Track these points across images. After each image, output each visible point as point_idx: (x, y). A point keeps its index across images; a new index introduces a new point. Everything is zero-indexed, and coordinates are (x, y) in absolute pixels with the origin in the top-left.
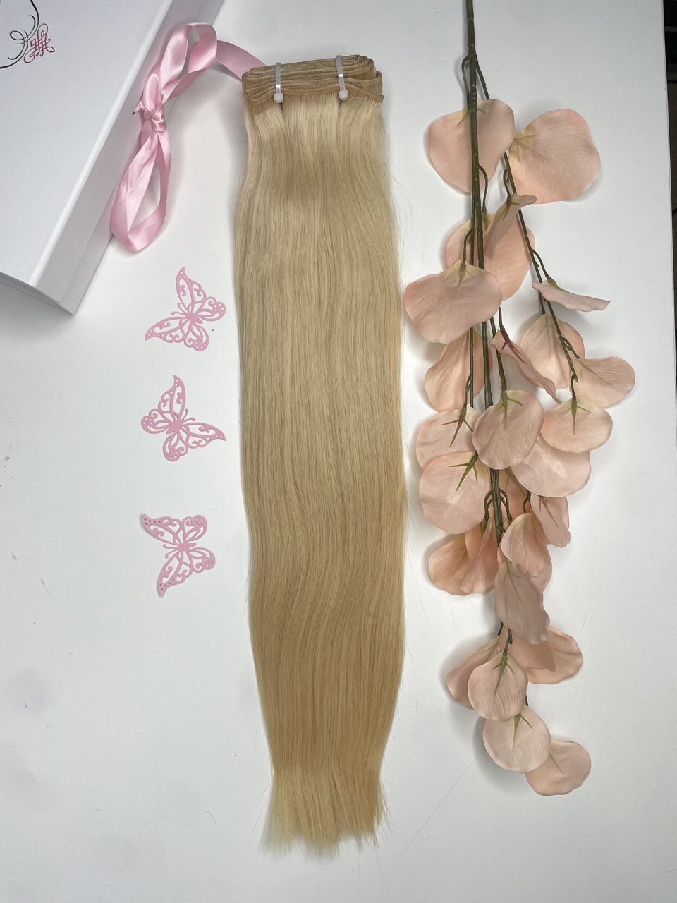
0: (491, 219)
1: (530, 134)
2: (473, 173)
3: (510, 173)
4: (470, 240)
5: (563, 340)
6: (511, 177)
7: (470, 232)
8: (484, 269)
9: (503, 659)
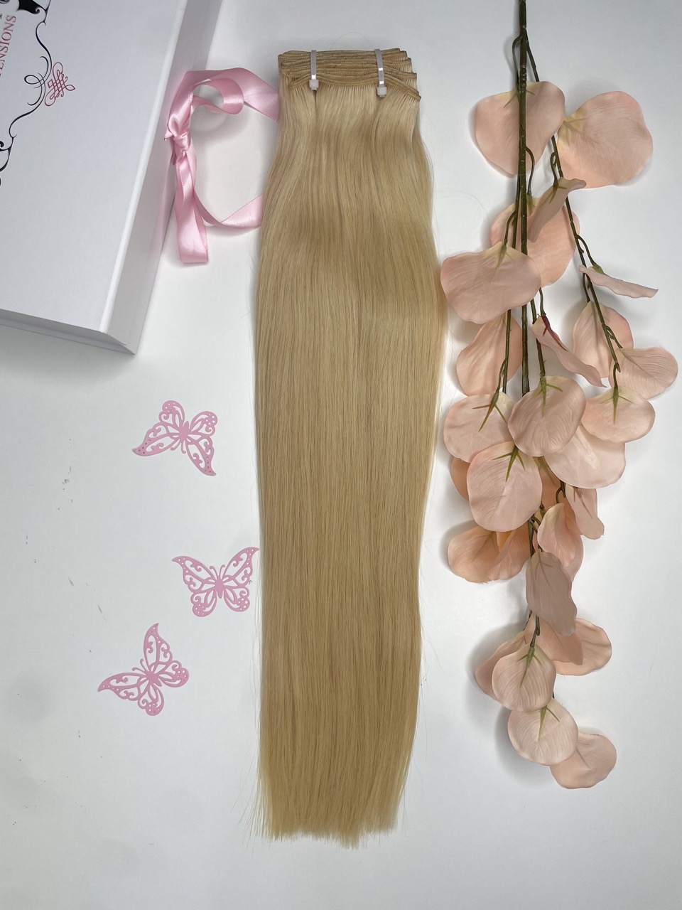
0: (536, 203)
1: (581, 117)
2: (520, 154)
3: (557, 157)
4: (513, 222)
5: (606, 329)
6: (558, 161)
7: (513, 214)
8: (526, 253)
9: (530, 651)
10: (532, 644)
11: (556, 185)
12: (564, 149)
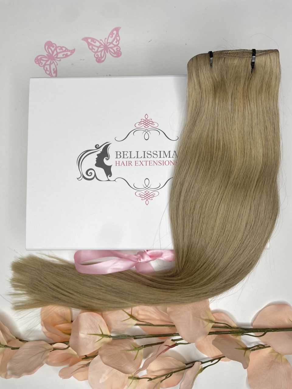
0: (238, 338)
1: (283, 361)
2: (262, 329)
3: (263, 348)
4: (226, 326)
5: (171, 374)
6: (260, 348)
7: (230, 326)
8: (208, 335)
9: (3, 345)
10: (6, 346)
11: (246, 349)
12: (266, 351)
